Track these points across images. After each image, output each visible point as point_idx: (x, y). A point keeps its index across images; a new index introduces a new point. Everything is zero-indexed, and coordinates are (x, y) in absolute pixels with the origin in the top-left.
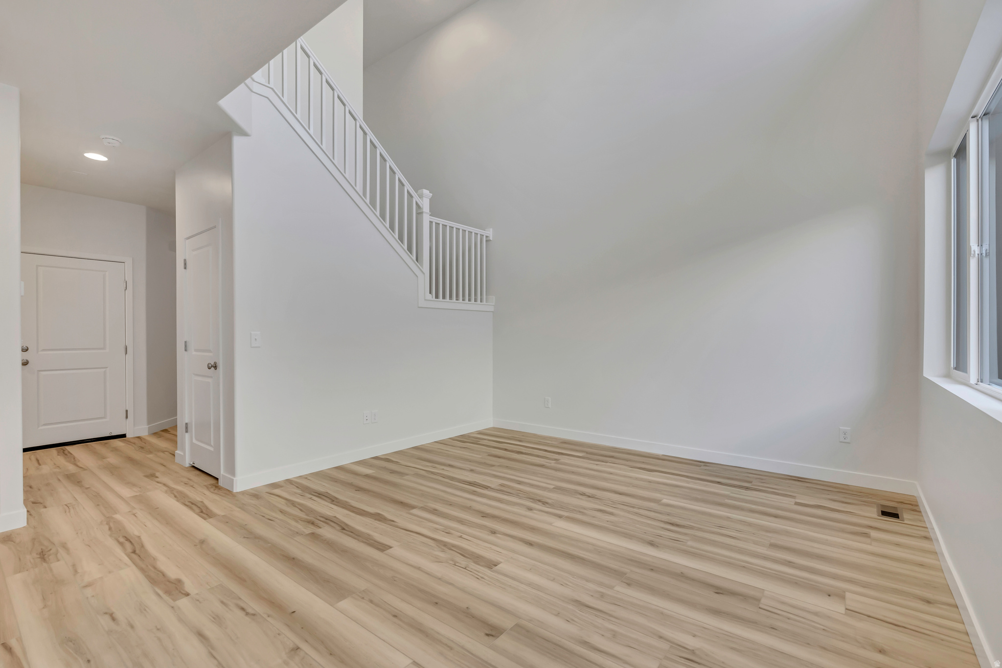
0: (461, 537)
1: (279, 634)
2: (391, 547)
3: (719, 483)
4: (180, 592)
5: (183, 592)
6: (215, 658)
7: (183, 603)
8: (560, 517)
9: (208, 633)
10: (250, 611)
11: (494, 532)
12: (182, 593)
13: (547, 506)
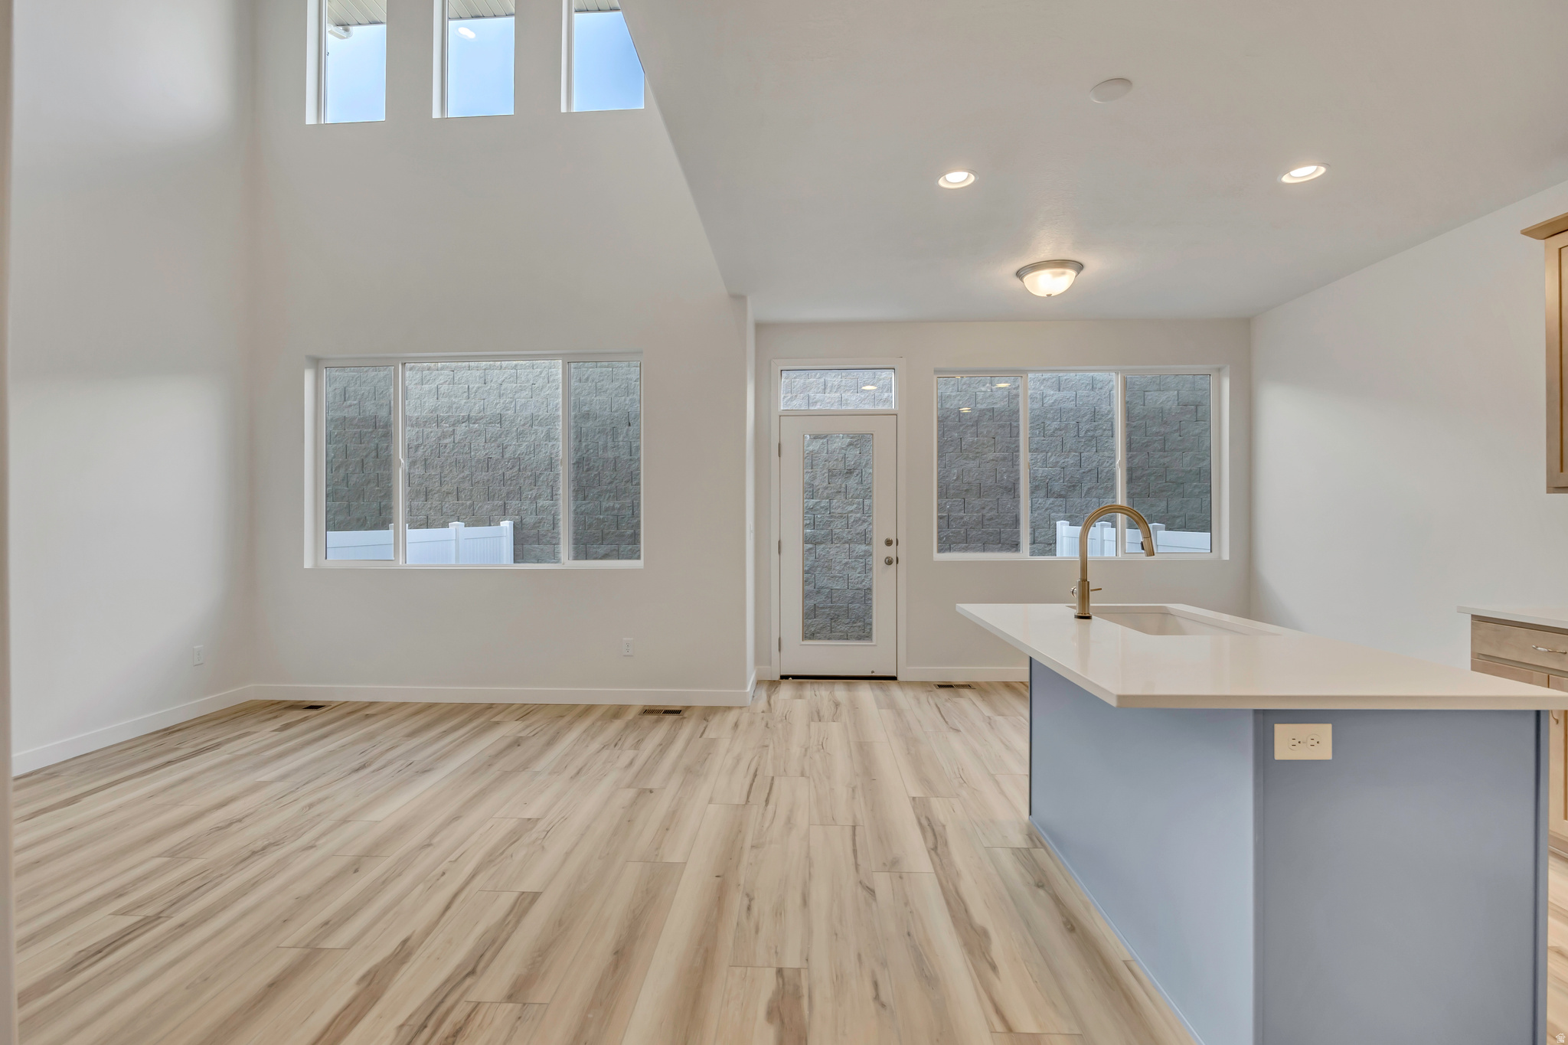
1: (751, 864)
3: (169, 763)
4: (784, 984)
5: (780, 981)
6: (810, 874)
7: (791, 961)
9: (798, 900)
10: (746, 901)
12: (783, 981)
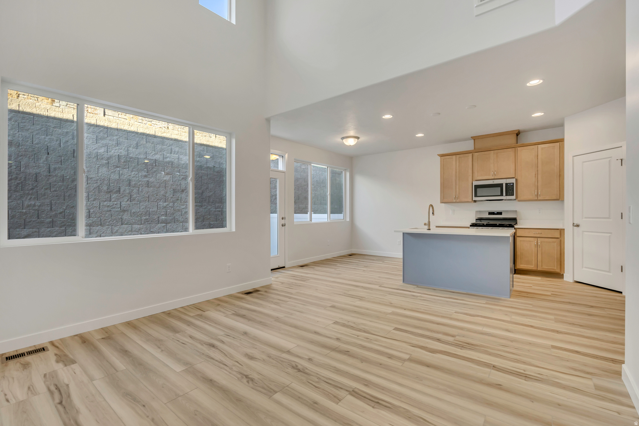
0: (358, 336)
2: (393, 329)
8: (289, 352)
11: (338, 339)
13: (294, 364)
